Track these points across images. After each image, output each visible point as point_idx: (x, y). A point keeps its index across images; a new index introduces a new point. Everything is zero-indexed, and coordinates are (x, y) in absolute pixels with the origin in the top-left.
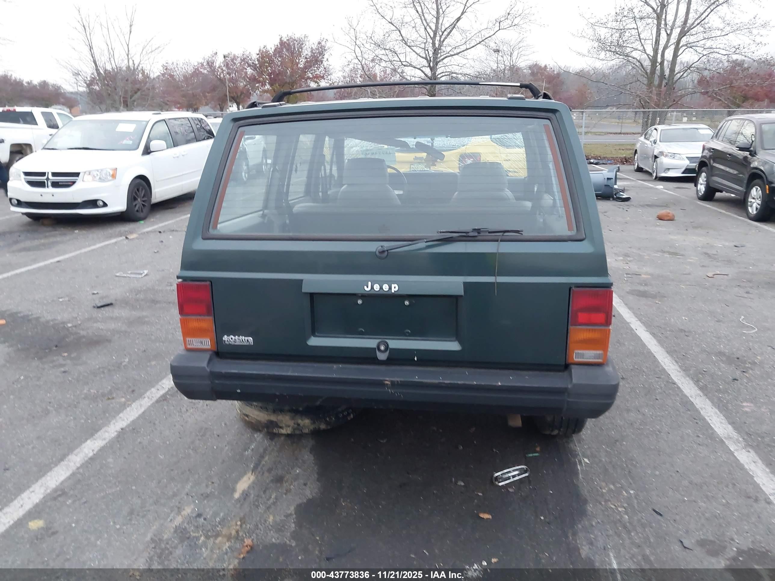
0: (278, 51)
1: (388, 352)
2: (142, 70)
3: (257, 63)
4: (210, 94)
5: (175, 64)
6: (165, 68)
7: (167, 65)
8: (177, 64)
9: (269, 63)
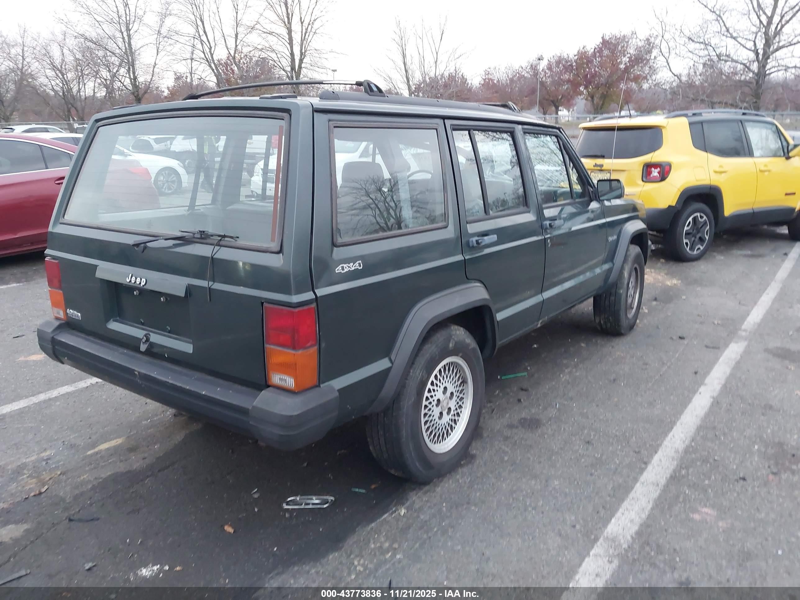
0: (599, 51)
1: (148, 343)
2: (462, 75)
3: (574, 64)
4: (527, 98)
5: (497, 69)
6: (487, 73)
7: (489, 70)
8: (499, 69)
9: (587, 65)
